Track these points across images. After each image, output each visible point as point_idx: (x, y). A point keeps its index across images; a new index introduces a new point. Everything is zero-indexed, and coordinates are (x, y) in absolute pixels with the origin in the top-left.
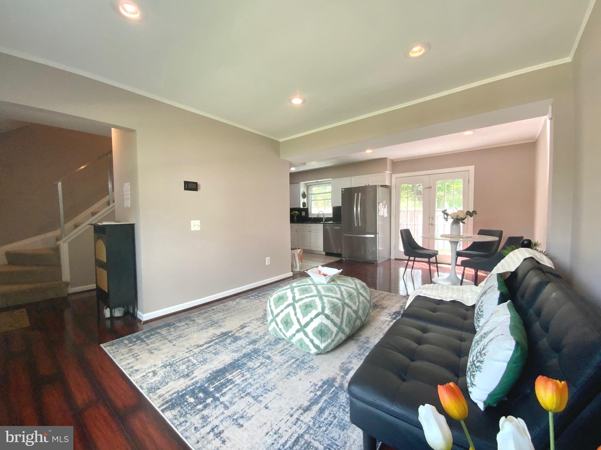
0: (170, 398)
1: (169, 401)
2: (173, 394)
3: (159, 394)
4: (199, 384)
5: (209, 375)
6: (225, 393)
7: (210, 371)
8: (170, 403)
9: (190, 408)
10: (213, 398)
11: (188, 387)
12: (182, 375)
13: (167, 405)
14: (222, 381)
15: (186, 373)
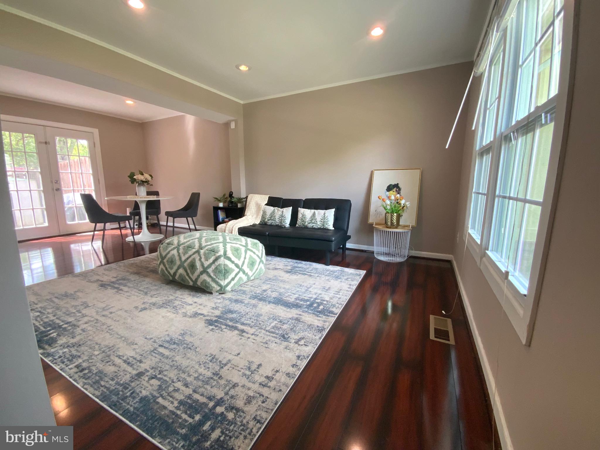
0: (324, 317)
1: (328, 315)
2: (320, 317)
3: (323, 323)
4: (305, 310)
5: (294, 309)
6: (308, 297)
7: (288, 310)
8: (328, 314)
9: (328, 305)
10: (315, 300)
11: (310, 313)
12: (296, 322)
13: (331, 315)
14: (298, 302)
15: (293, 321)
